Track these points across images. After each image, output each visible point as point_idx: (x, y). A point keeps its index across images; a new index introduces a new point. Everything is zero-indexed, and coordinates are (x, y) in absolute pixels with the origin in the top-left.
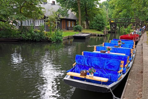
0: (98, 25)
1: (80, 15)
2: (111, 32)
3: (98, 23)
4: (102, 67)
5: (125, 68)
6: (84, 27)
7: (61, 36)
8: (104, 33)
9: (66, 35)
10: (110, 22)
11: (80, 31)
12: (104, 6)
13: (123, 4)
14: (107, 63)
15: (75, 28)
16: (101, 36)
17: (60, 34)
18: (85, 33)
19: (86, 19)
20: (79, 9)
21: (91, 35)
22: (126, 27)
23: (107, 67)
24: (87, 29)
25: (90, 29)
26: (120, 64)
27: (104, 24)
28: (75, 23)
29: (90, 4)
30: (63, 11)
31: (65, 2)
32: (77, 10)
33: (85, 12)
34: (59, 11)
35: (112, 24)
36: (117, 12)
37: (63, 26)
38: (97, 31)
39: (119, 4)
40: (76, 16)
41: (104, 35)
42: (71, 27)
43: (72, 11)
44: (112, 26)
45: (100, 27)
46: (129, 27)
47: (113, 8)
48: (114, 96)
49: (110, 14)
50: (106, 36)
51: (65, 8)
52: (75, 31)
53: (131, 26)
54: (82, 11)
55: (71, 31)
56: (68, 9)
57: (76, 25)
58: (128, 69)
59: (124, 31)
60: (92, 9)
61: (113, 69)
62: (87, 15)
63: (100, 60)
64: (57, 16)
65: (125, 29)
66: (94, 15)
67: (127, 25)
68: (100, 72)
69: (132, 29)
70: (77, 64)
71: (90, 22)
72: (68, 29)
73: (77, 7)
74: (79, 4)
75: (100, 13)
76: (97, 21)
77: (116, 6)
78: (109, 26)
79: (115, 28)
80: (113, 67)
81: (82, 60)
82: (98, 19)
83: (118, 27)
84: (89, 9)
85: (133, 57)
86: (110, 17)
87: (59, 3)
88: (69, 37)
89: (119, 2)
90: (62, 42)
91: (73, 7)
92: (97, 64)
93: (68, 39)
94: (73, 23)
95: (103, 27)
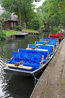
0: (35, 25)
1: (20, 17)
2: (45, 31)
3: (35, 24)
4: (30, 60)
5: (46, 60)
6: (24, 27)
7: (5, 35)
8: (39, 32)
9: (9, 34)
10: (44, 23)
11: (21, 30)
12: (40, 10)
13: (54, 9)
14: (33, 57)
15: (17, 28)
16: (37, 34)
17: (4, 34)
18: (24, 32)
19: (26, 20)
20: (20, 13)
21: (29, 33)
22: (57, 26)
23: (33, 60)
24: (27, 28)
25: (29, 28)
26: (41, 57)
27: (39, 25)
28: (17, 24)
29: (28, 9)
30: (7, 15)
31: (8, 7)
32: (18, 14)
33: (24, 15)
34: (3, 14)
35: (46, 25)
36: (50, 15)
37: (7, 26)
38: (34, 30)
39: (51, 9)
40: (17, 18)
41: (39, 34)
42: (14, 27)
43: (14, 14)
44: (46, 26)
45: (36, 27)
46: (59, 27)
47: (47, 11)
48: (35, 78)
49: (44, 16)
50: (41, 34)
51: (8, 12)
52: (17, 30)
53: (61, 26)
54: (22, 15)
55: (13, 30)
56: (10, 13)
57: (17, 25)
58: (48, 60)
59: (55, 30)
60: (30, 13)
61: (37, 61)
62: (26, 17)
63: (29, 55)
64: (1, 20)
65: (56, 28)
66: (32, 17)
67: (58, 25)
68: (28, 63)
69: (61, 28)
70: (13, 58)
71: (29, 23)
72: (11, 29)
73: (18, 11)
74: (19, 9)
75: (36, 16)
76: (34, 22)
77: (49, 10)
78: (43, 26)
79: (48, 27)
80: (37, 59)
81: (17, 56)
82: (34, 21)
83: (50, 27)
84: (28, 13)
85: (54, 52)
86: (45, 19)
87: (3, 8)
88: (11, 35)
89: (51, 7)
90: (6, 40)
91: (15, 11)
92: (27, 58)
93: (11, 37)
94: (15, 24)
95: (39, 27)
